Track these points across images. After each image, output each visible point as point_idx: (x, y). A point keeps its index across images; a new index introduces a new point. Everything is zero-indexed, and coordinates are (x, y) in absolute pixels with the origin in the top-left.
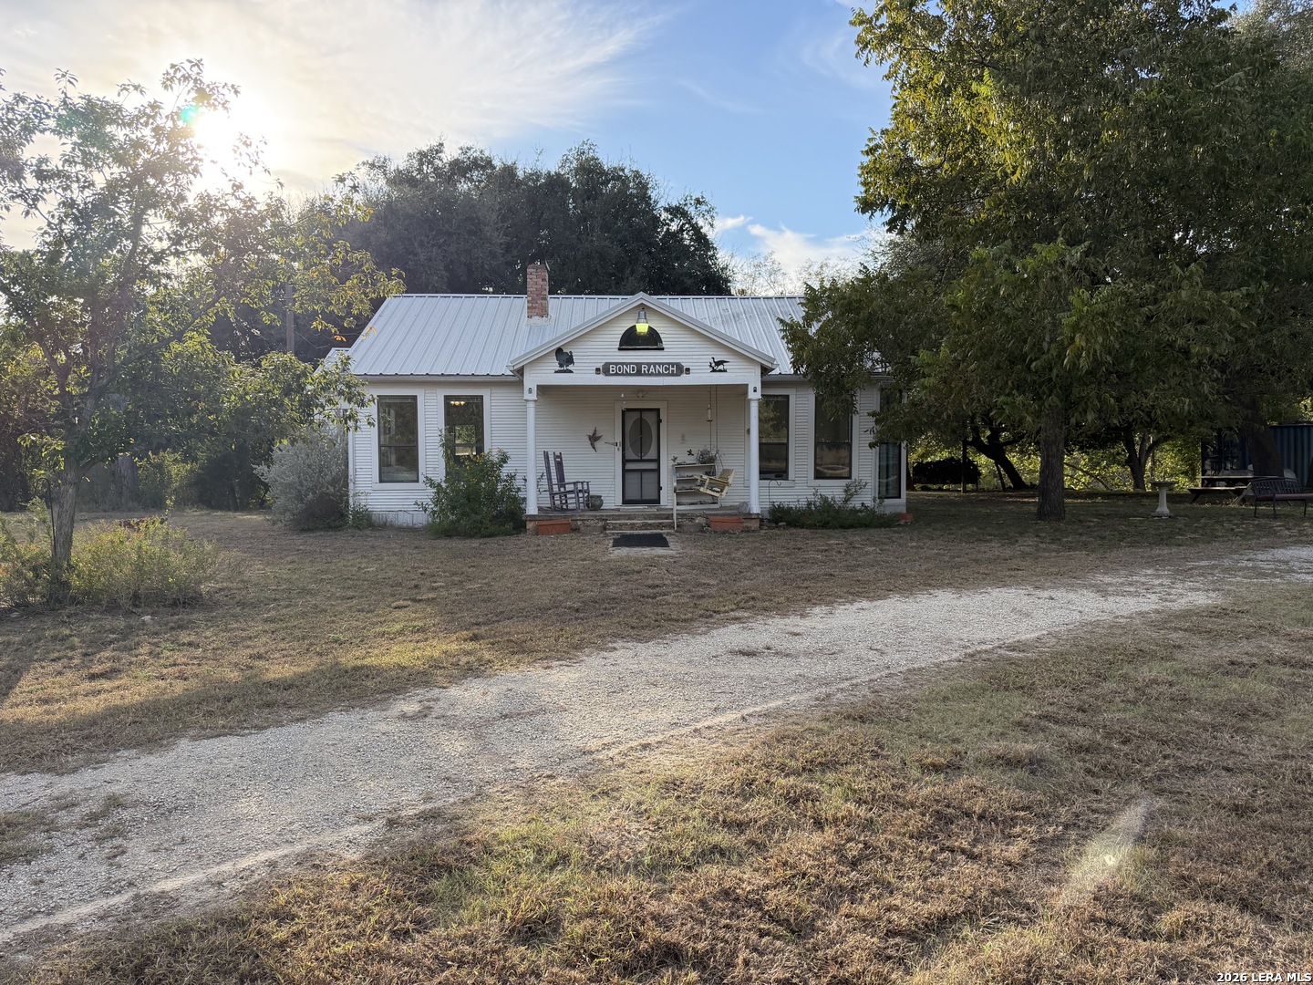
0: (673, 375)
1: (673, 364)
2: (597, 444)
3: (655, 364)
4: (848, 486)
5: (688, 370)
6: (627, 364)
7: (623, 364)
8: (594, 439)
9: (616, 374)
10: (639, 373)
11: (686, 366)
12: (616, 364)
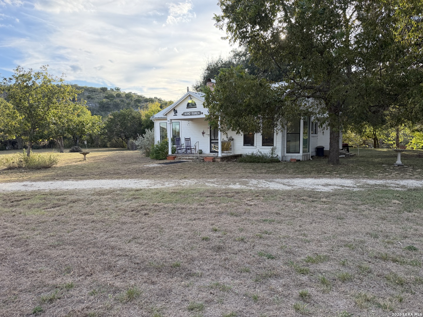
0: (199, 115)
1: (199, 112)
2: (204, 135)
3: (195, 112)
4: (273, 148)
5: (202, 113)
6: (188, 112)
7: (187, 112)
8: (203, 133)
9: (186, 115)
10: (191, 115)
11: (202, 112)
12: (186, 112)
